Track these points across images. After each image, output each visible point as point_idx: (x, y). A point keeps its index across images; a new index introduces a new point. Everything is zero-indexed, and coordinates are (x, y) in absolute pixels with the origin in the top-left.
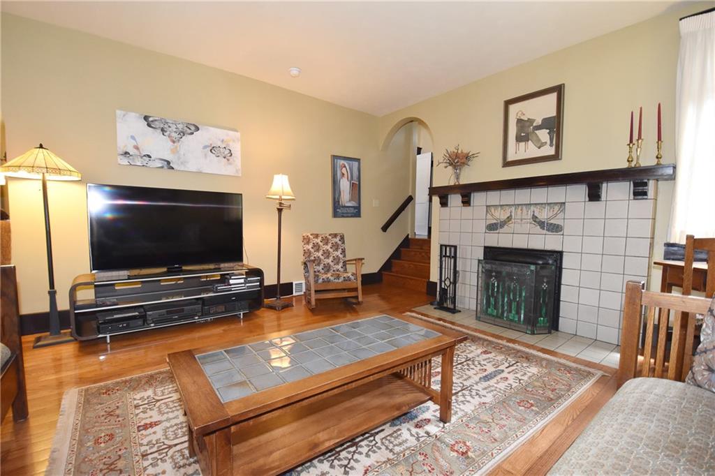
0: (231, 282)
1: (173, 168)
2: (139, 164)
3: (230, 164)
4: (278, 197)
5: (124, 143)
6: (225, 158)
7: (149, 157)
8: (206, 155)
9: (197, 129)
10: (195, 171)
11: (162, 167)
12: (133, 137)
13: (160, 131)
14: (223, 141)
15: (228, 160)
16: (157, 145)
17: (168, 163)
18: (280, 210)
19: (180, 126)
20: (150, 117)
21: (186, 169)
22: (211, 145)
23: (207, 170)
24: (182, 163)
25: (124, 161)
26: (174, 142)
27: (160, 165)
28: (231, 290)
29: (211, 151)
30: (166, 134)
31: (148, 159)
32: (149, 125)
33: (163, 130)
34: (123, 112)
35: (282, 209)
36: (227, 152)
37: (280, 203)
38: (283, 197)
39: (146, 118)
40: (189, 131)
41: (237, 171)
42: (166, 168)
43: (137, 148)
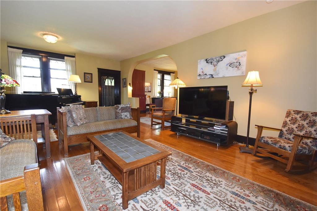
0: (215, 128)
1: (213, 77)
2: (203, 78)
3: (239, 70)
4: (250, 85)
5: (199, 71)
6: (236, 67)
7: (206, 74)
8: (227, 68)
9: (224, 57)
10: (222, 76)
11: (210, 78)
12: (202, 69)
13: (210, 63)
14: (236, 59)
15: (238, 68)
16: (209, 69)
17: (212, 75)
18: (251, 94)
19: (217, 59)
20: (207, 59)
21: (218, 77)
22: (230, 62)
23: (227, 75)
24: (217, 74)
25: (199, 78)
26: (215, 66)
27: (209, 77)
28: (214, 131)
29: (230, 66)
30: (212, 64)
31: (205, 75)
32: (207, 62)
33: (211, 63)
34: (200, 60)
35: (252, 93)
36: (238, 63)
37: (252, 89)
38: (253, 85)
39: (206, 60)
40: (221, 59)
41: (242, 73)
42: (211, 77)
43: (203, 72)
